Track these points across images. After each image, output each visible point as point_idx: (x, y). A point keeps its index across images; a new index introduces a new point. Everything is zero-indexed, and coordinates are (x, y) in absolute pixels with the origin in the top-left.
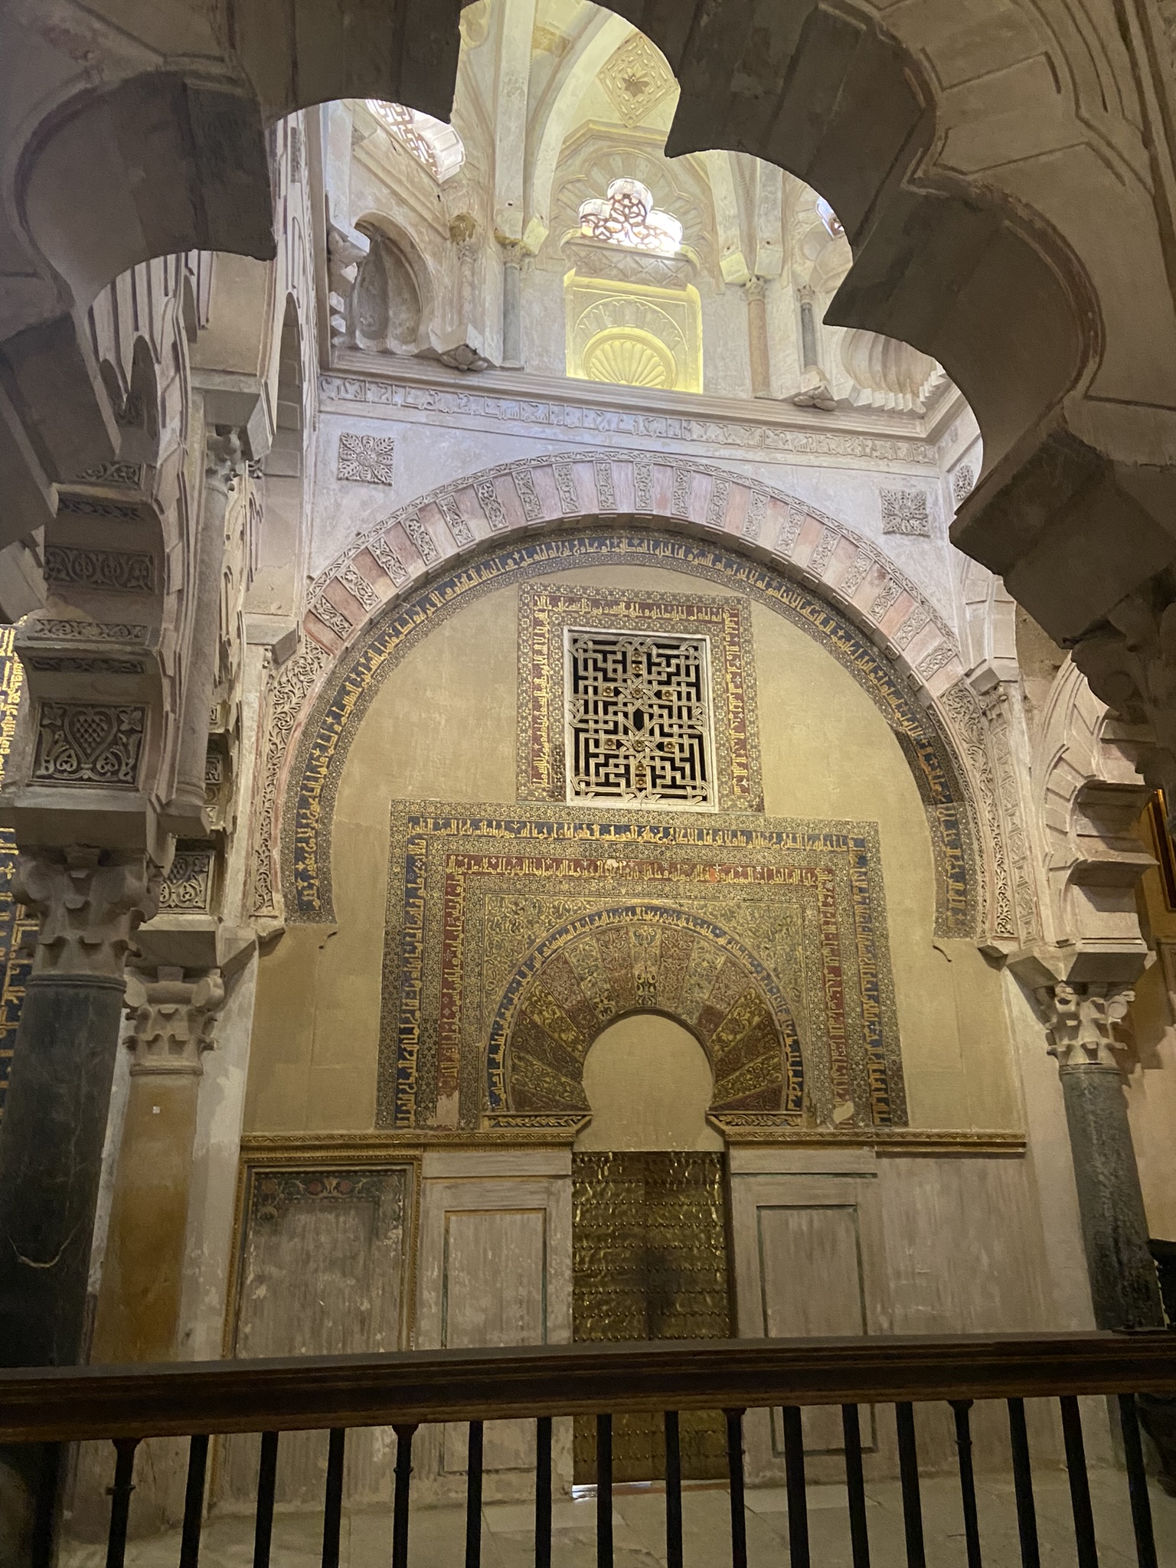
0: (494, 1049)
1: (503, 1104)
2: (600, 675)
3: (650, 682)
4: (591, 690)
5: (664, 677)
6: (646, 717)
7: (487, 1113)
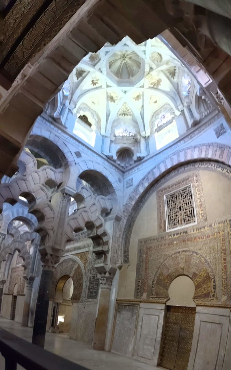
0: (153, 284)
1: (154, 295)
2: (172, 202)
3: (182, 199)
4: (171, 206)
5: (185, 197)
6: (182, 207)
7: (151, 297)
